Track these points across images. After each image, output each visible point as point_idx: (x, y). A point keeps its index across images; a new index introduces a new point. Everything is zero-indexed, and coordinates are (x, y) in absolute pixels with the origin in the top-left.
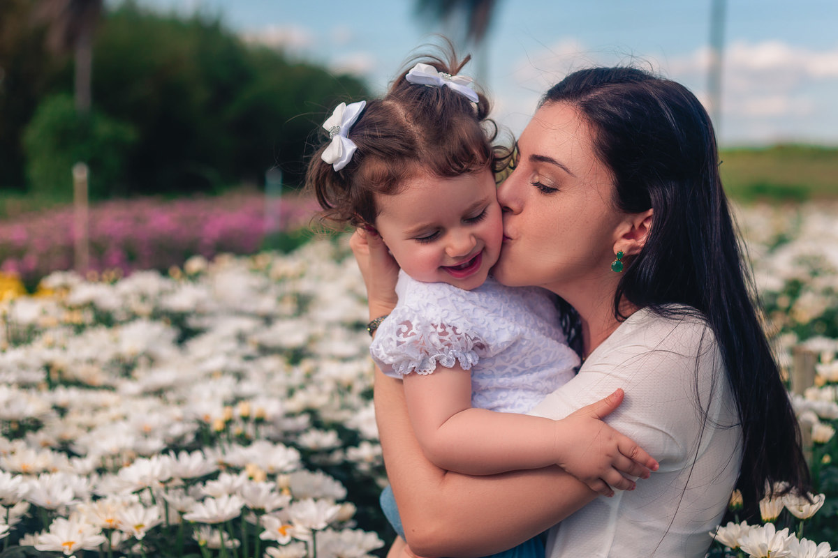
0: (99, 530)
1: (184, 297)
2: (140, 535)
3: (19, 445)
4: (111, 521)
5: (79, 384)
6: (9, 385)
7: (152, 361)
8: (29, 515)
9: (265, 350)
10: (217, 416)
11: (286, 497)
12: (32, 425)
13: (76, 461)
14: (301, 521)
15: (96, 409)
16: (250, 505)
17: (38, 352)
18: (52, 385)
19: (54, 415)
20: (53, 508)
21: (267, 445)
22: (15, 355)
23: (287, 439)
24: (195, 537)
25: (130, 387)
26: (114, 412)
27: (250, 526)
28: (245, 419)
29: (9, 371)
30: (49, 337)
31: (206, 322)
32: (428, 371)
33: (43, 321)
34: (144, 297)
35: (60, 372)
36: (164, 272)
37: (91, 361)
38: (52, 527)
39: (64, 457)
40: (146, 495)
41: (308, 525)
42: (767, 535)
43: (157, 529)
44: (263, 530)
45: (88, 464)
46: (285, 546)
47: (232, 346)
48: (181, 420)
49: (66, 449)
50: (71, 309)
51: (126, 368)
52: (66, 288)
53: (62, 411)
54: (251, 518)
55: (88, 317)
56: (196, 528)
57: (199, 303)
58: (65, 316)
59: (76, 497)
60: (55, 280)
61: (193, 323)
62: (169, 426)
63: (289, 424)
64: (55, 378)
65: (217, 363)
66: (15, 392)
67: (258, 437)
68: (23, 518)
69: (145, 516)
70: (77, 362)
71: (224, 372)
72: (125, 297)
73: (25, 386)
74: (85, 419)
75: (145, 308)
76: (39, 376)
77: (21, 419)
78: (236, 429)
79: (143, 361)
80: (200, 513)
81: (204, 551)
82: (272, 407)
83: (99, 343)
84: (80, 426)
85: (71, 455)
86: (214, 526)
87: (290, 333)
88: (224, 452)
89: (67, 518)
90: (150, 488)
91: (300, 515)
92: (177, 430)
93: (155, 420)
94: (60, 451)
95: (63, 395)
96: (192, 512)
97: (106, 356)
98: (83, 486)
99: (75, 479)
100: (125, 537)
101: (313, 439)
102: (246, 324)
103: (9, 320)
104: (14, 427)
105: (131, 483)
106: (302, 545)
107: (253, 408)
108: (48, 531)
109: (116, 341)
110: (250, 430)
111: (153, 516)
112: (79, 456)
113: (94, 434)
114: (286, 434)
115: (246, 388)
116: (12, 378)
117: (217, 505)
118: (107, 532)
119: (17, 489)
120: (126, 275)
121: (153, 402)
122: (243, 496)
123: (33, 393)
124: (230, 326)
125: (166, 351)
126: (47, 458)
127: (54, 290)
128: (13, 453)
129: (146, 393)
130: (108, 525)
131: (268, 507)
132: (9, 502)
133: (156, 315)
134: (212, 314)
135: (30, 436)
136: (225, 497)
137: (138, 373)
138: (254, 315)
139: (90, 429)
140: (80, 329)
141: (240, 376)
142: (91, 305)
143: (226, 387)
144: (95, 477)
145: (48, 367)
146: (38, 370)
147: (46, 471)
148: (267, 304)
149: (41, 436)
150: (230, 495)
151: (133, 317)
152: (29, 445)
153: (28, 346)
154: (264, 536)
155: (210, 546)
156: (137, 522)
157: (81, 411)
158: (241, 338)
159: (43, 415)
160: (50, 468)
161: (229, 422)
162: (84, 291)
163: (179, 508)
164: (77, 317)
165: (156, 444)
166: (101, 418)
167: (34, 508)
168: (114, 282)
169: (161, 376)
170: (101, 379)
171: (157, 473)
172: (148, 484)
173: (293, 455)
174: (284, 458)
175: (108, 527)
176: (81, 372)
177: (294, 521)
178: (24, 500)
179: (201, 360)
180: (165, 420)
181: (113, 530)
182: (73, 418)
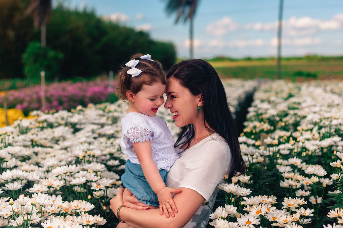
0: (47, 187)
1: (75, 118)
2: (58, 189)
3: (24, 163)
4: (50, 184)
5: (42, 146)
6: (20, 146)
7: (64, 139)
8: (27, 184)
9: (101, 135)
10: (81, 155)
11: (99, 177)
12: (28, 158)
13: (40, 169)
14: (102, 184)
15: (47, 153)
16: (88, 180)
17: (29, 136)
18: (33, 146)
19: (34, 155)
20: (34, 181)
21: (95, 163)
22: (22, 137)
23: (103, 162)
24: (74, 189)
25: (57, 147)
26: (52, 154)
27: (88, 186)
28: (89, 155)
29: (20, 142)
30: (32, 131)
31: (82, 126)
32: (142, 142)
33: (31, 126)
34: (63, 119)
35: (36, 142)
36: (69, 111)
37: (46, 139)
38: (33, 186)
39: (37, 167)
40: (60, 177)
41: (104, 185)
42: (232, 186)
43: (63, 187)
44: (92, 187)
45: (44, 169)
46: (98, 191)
47: (90, 134)
48: (71, 157)
49: (38, 164)
50: (39, 122)
51: (57, 141)
52: (38, 116)
53: (36, 154)
54: (89, 184)
55: (45, 125)
56: (74, 186)
57: (80, 120)
58: (37, 125)
59: (41, 178)
60: (35, 113)
61: (78, 126)
62: (68, 158)
63: (103, 158)
64: (34, 144)
65: (83, 139)
66: (22, 148)
67: (93, 161)
68: (26, 184)
69: (60, 183)
70: (41, 139)
71: (85, 142)
72: (57, 118)
73: (26, 146)
74: (43, 156)
75: (63, 122)
76: (30, 143)
77: (24, 156)
78: (87, 159)
79: (61, 139)
80: (74, 182)
81: (76, 193)
82: (98, 153)
83: (48, 133)
84: (42, 158)
85: (39, 166)
86: (79, 185)
87: (109, 130)
88: (83, 166)
89: (38, 184)
90: (60, 175)
91: (102, 182)
92: (70, 159)
93: (63, 157)
94: (36, 165)
95: (36, 149)
96: (72, 182)
97: (50, 137)
98: (42, 175)
99: (40, 173)
100: (54, 189)
101: (111, 163)
102: (95, 127)
103: (20, 126)
104: (22, 159)
105: (55, 174)
106: (103, 191)
107: (92, 153)
108: (33, 187)
109: (54, 132)
110: (91, 159)
111: (62, 183)
112: (41, 167)
113: (45, 161)
114: (103, 160)
115: (91, 147)
116: (21, 144)
117: (79, 180)
118: (49, 187)
119: (24, 175)
120: (57, 111)
121: (64, 151)
122: (86, 177)
123: (28, 148)
124: (90, 127)
125: (69, 136)
126: (33, 167)
127: (34, 116)
128: (22, 166)
129: (62, 149)
130: (49, 185)
131: (94, 180)
132: (22, 179)
133: (66, 125)
134: (84, 124)
135: (27, 161)
136: (81, 177)
137: (60, 143)
138: (98, 124)
139: (44, 159)
140: (42, 128)
141: (90, 144)
142: (46, 121)
143: (85, 146)
144: (46, 173)
145: (32, 141)
146: (29, 142)
147: (32, 171)
148: (103, 120)
149: (30, 161)
150: (83, 177)
151: (60, 125)
152: (27, 163)
153: (26, 134)
154: (92, 188)
155: (78, 191)
156: (57, 185)
157: (42, 154)
158: (93, 131)
159: (31, 155)
160: (33, 170)
161: (84, 157)
162: (44, 117)
163: (69, 181)
164: (41, 125)
165: (63, 163)
166: (48, 155)
167: (29, 182)
168: (53, 114)
169: (66, 144)
170: (49, 144)
171: (62, 171)
172: (60, 174)
173: (103, 166)
174: (100, 167)
175: (49, 186)
176: (42, 142)
177: (101, 184)
178: (26, 179)
179: (79, 139)
180: (67, 157)
181: (51, 187)
182: (40, 156)
